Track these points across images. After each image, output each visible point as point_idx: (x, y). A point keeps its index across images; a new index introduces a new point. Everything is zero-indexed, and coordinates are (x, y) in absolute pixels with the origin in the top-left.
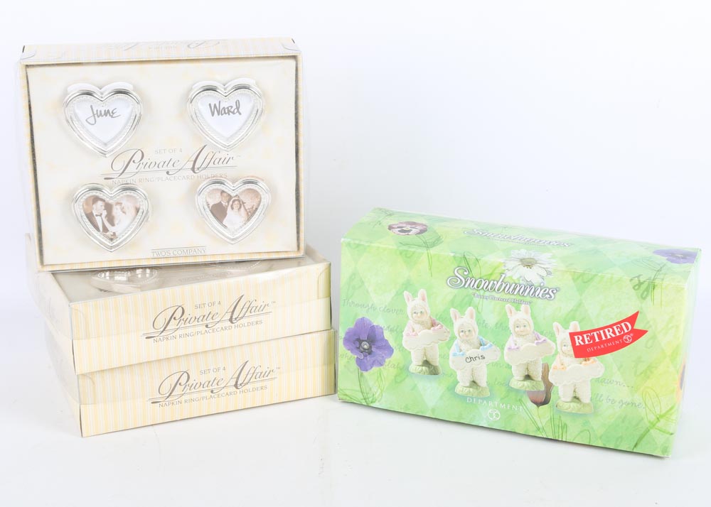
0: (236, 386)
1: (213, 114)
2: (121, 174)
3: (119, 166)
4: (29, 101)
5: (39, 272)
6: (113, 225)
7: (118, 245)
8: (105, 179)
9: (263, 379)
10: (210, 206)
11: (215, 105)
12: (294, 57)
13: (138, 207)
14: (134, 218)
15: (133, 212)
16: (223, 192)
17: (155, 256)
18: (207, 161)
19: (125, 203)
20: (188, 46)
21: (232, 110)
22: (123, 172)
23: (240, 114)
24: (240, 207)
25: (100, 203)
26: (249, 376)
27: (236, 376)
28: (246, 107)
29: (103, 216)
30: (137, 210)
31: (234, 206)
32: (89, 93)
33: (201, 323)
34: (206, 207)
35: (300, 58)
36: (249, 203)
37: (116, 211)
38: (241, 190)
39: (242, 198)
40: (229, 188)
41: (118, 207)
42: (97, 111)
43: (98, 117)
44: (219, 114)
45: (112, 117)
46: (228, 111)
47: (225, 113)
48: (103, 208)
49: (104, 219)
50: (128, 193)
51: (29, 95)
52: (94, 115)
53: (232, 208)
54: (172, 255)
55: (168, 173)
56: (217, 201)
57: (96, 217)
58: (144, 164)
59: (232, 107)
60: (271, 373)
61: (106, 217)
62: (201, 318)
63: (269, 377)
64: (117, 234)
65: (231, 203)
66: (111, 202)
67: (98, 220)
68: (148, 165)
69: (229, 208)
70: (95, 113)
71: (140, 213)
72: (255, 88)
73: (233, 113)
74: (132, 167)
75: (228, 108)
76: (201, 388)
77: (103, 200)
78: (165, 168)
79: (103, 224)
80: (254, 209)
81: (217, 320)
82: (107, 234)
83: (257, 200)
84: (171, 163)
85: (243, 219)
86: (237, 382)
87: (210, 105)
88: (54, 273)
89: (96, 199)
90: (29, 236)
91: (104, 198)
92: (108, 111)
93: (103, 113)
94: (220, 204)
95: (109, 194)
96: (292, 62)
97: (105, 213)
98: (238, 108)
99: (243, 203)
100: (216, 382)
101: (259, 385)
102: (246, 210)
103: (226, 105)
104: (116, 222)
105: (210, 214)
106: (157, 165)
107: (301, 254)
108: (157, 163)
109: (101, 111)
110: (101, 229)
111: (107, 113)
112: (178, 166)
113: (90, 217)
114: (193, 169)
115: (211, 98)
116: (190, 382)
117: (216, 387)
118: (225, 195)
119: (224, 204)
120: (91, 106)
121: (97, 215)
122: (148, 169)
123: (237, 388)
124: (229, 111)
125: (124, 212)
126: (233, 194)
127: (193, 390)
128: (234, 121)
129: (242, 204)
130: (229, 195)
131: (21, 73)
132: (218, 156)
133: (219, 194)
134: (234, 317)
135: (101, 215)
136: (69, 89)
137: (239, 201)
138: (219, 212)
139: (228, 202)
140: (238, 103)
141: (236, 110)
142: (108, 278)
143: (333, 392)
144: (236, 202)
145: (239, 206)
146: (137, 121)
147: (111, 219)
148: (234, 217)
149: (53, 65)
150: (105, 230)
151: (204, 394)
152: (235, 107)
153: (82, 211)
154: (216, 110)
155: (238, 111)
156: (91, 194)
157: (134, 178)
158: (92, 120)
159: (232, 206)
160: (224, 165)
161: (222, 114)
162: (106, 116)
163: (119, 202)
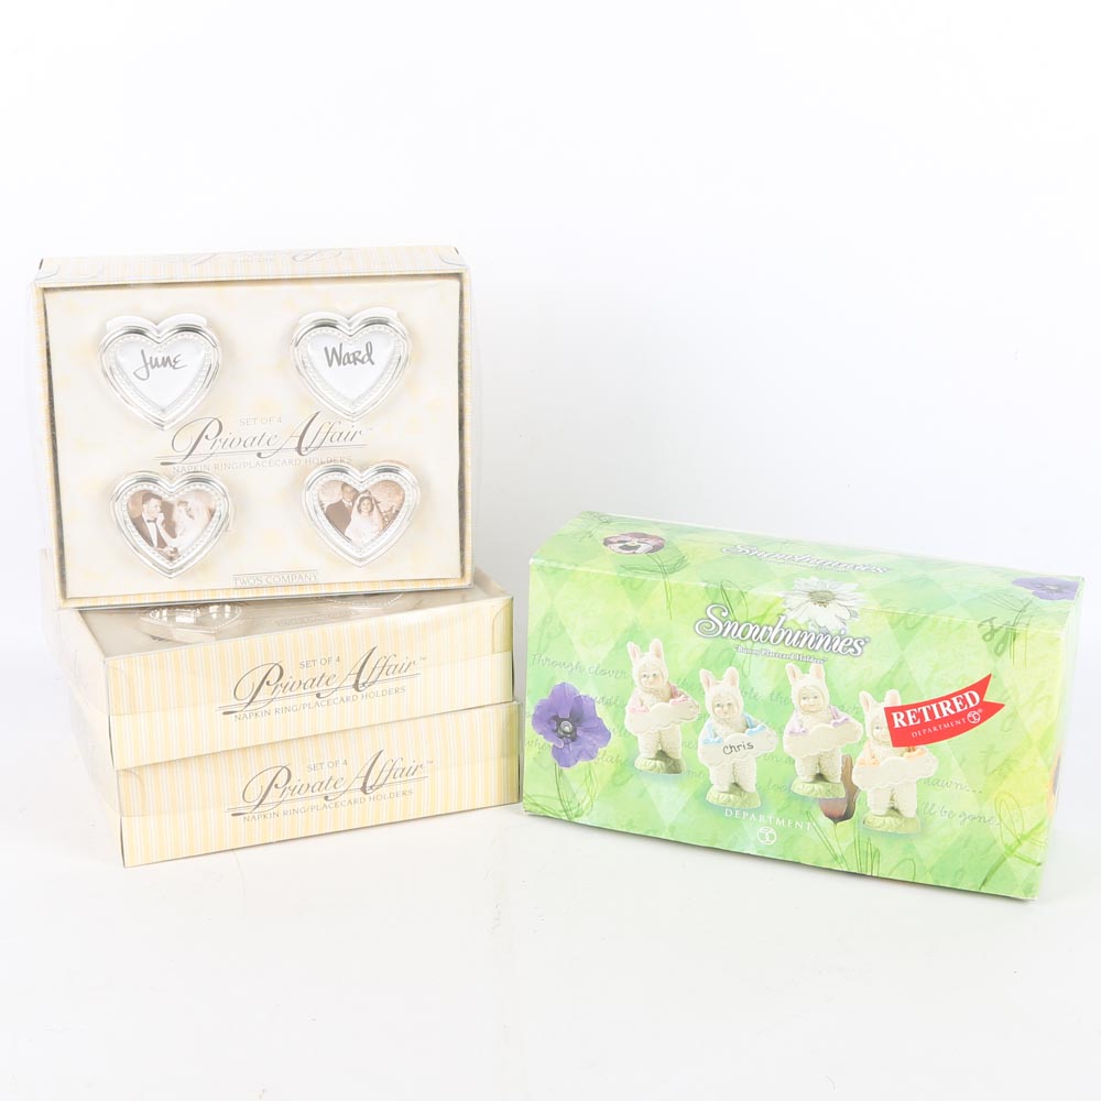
0: (364, 789)
1: (330, 364)
2: (187, 456)
3: (184, 445)
4: (48, 344)
5: (60, 608)
6: (173, 535)
7: (181, 568)
8: (162, 464)
9: (405, 778)
10: (325, 506)
11: (334, 349)
12: (458, 276)
13: (212, 506)
14: (207, 526)
15: (206, 515)
16: (345, 485)
17: (239, 584)
18: (321, 436)
20: (294, 258)
21: (360, 358)
22: (190, 454)
23: (373, 363)
24: (372, 509)
25: (154, 502)
26: (384, 775)
27: (364, 773)
28: (382, 353)
29: (159, 522)
30: (212, 513)
31: (363, 507)
32: (139, 332)
33: (310, 690)
34: (319, 509)
35: (466, 277)
37: (179, 515)
38: (372, 483)
39: (374, 494)
40: (356, 479)
41: (182, 508)
42: (151, 358)
43: (153, 367)
44: (339, 364)
45: (174, 367)
46: (354, 359)
47: (349, 362)
48: (159, 509)
49: (160, 527)
50: (198, 487)
51: (47, 334)
52: (146, 364)
53: (360, 511)
54: (265, 583)
55: (259, 455)
56: (335, 500)
57: (148, 524)
58: (223, 441)
59: (360, 352)
60: (419, 769)
61: (163, 524)
62: (310, 682)
63: (415, 776)
64: (180, 550)
65: (357, 502)
66: (170, 500)
67: (151, 529)
68: (229, 443)
69: (355, 508)
70: (148, 361)
71: (215, 518)
72: (396, 324)
73: (362, 362)
74: (204, 445)
75: (354, 354)
76: (309, 793)
77: (159, 498)
79: (159, 534)
80: (394, 512)
81: (335, 686)
82: (165, 549)
83: (398, 498)
84: (265, 440)
85: (375, 528)
86: (365, 784)
87: (326, 349)
88: (82, 611)
89: (148, 496)
90: (44, 551)
91: (160, 494)
92: (168, 358)
93: (160, 362)
94: (340, 504)
95: (168, 488)
96: (455, 283)
97: (161, 517)
98: (369, 355)
99: (377, 502)
100: (332, 783)
101: (399, 788)
102: (381, 513)
103: (349, 349)
104: (178, 531)
105: (325, 518)
106: (242, 443)
107: (468, 581)
108: (243, 440)
109: (156, 359)
110: (155, 542)
111: (166, 361)
112: (275, 445)
113: (138, 523)
114: (299, 449)
115: (330, 339)
116: (292, 783)
117: (333, 790)
118: (348, 489)
119: (347, 503)
120: (142, 352)
121: (149, 521)
122: (228, 450)
123: (365, 793)
124: (355, 359)
125: (191, 516)
126: (361, 489)
127: (297, 796)
128: (363, 375)
129: (374, 503)
130: (355, 489)
131: (35, 300)
132: (338, 428)
133: (340, 488)
134: (361, 681)
135: (155, 521)
136: (108, 325)
137: (370, 498)
138: (338, 516)
139: (353, 501)
140: (369, 347)
141: (366, 358)
142: (165, 619)
143: (516, 800)
144: (366, 502)
145: (369, 507)
146: (212, 374)
147: (170, 527)
148: (362, 524)
149: (85, 288)
150: (162, 543)
151: (314, 802)
152: (364, 352)
153: (126, 514)
154: (336, 357)
155: (370, 359)
156: (140, 488)
157: (207, 462)
158: (142, 373)
159: (359, 506)
160: (348, 442)
161: (344, 364)
162: (165, 366)
163: (183, 499)
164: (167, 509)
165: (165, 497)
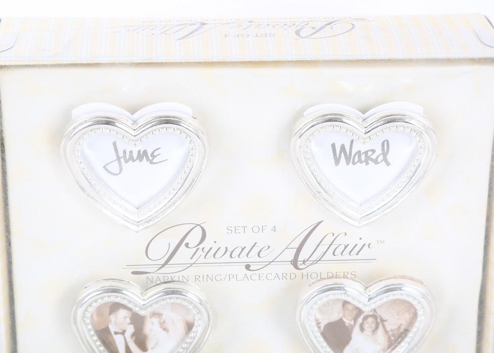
1: (337, 161)
2: (163, 266)
3: (159, 251)
6: (144, 349)
8: (134, 273)
10: (322, 326)
11: (343, 147)
13: (190, 319)
14: (183, 341)
16: (345, 303)
18: (322, 249)
19: (167, 315)
21: (374, 157)
22: (166, 263)
23: (388, 164)
24: (377, 328)
25: (122, 313)
28: (401, 152)
29: (128, 334)
30: (189, 327)
31: (366, 326)
32: (109, 122)
34: (315, 327)
36: (394, 322)
37: (151, 328)
38: (379, 303)
40: (355, 293)
41: (155, 320)
42: (125, 152)
43: (126, 161)
44: (348, 164)
45: (151, 163)
46: (366, 158)
47: (360, 161)
48: (128, 320)
49: (129, 340)
50: (173, 300)
52: (119, 159)
53: (362, 329)
55: (248, 267)
56: (335, 317)
57: (115, 337)
58: (206, 250)
59: (373, 151)
61: (133, 335)
65: (360, 320)
66: (142, 313)
67: (119, 342)
68: (213, 252)
69: (356, 329)
70: (121, 154)
72: (417, 120)
73: (376, 162)
74: (184, 254)
75: (366, 153)
77: (130, 309)
78: (244, 258)
79: (127, 347)
80: (402, 331)
83: (407, 316)
84: (256, 250)
85: (380, 347)
87: (333, 146)
89: (115, 307)
91: (130, 306)
92: (145, 152)
93: (135, 155)
94: (340, 322)
97: (130, 330)
98: (385, 154)
99: (383, 321)
102: (386, 332)
104: (150, 344)
106: (228, 253)
108: (230, 250)
109: (131, 152)
111: (142, 155)
112: (267, 256)
114: (294, 262)
115: (337, 135)
118: (350, 307)
119: (348, 321)
120: (115, 144)
121: (116, 333)
122: (212, 260)
124: (368, 159)
125: (164, 329)
126: (367, 310)
128: (375, 177)
129: (379, 321)
130: (357, 308)
132: (342, 240)
133: (340, 305)
135: (123, 333)
136: (75, 113)
137: (375, 317)
139: (355, 319)
140: (386, 145)
141: (381, 158)
144: (370, 320)
145: (374, 325)
147: (141, 340)
148: (364, 343)
152: (379, 151)
153: (90, 327)
154: (344, 155)
155: (385, 160)
156: (106, 300)
157: (185, 273)
158: (114, 167)
159: (362, 325)
160: (354, 256)
161: (354, 163)
162: (141, 160)
163: (157, 311)
164: (138, 321)
165: (136, 309)
